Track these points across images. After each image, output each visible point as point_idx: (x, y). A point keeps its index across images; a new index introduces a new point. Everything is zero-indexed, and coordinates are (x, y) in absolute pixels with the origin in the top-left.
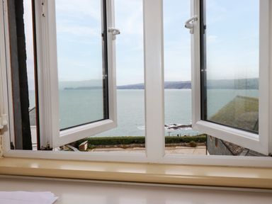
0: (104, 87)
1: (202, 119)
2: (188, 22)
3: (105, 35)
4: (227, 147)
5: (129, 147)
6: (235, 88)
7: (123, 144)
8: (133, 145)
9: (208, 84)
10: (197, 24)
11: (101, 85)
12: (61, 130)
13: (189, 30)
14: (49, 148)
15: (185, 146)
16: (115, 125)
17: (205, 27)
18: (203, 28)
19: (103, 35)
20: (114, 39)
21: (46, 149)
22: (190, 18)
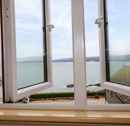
0: (44, 61)
1: (107, 81)
2: (97, 21)
3: (44, 29)
4: (119, 98)
5: (56, 99)
6: (125, 61)
7: (52, 97)
8: (59, 98)
9: (110, 59)
10: (102, 21)
11: (43, 60)
12: (18, 89)
13: (97, 25)
14: (10, 102)
15: (92, 98)
16: (51, 86)
17: (107, 23)
18: (106, 24)
19: (43, 29)
20: (50, 31)
21: (8, 102)
22: (97, 18)
